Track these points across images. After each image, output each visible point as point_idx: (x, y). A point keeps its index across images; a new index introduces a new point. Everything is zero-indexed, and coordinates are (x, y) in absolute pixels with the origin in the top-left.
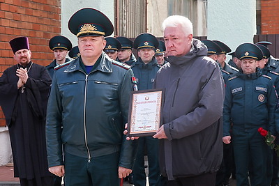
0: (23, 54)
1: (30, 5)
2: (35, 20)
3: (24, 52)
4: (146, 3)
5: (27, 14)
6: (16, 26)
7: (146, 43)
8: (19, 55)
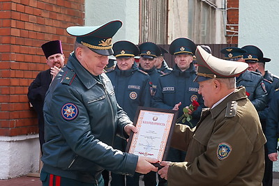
0: (56, 60)
1: (54, 9)
2: (59, 24)
3: (57, 57)
4: (168, 11)
5: (51, 18)
6: (39, 30)
7: (183, 49)
8: (52, 60)
